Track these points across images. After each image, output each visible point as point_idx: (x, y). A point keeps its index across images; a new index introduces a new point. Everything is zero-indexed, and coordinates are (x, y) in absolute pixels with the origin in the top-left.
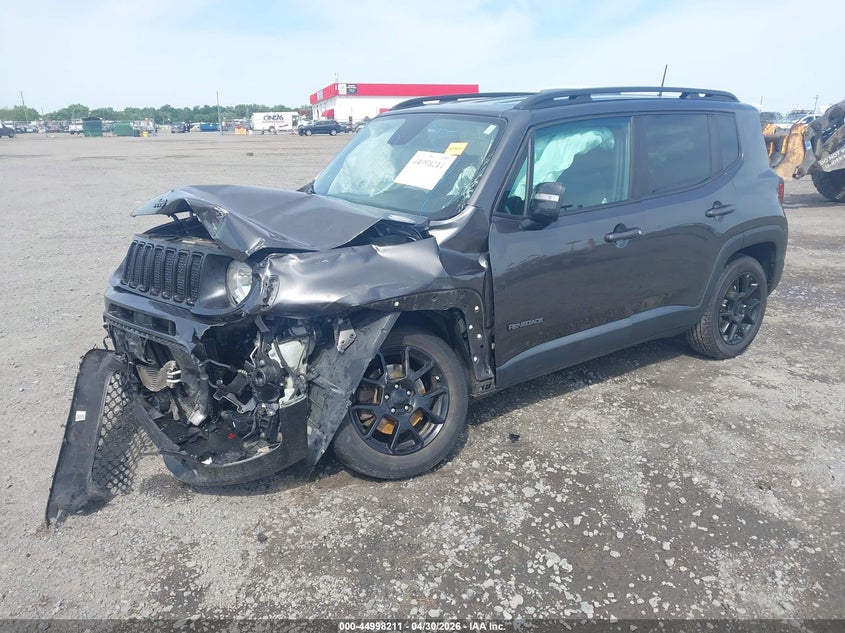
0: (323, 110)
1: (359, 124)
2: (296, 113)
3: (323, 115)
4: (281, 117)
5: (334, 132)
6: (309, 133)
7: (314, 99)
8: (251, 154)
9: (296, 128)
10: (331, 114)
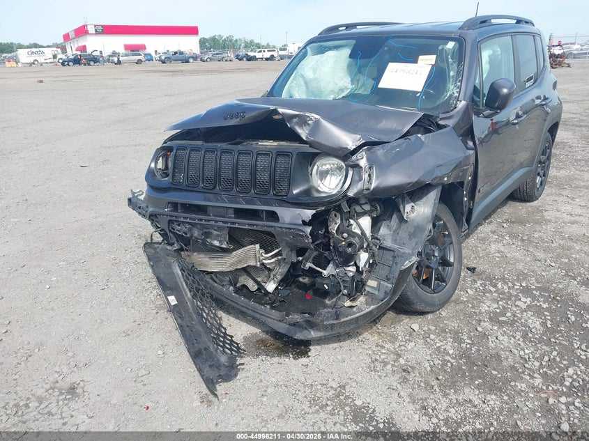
0: (76, 46)
1: (110, 56)
2: (55, 49)
3: (77, 50)
4: (43, 53)
5: (92, 63)
6: (71, 64)
7: (66, 37)
8: (41, 82)
9: (56, 60)
10: (84, 48)
